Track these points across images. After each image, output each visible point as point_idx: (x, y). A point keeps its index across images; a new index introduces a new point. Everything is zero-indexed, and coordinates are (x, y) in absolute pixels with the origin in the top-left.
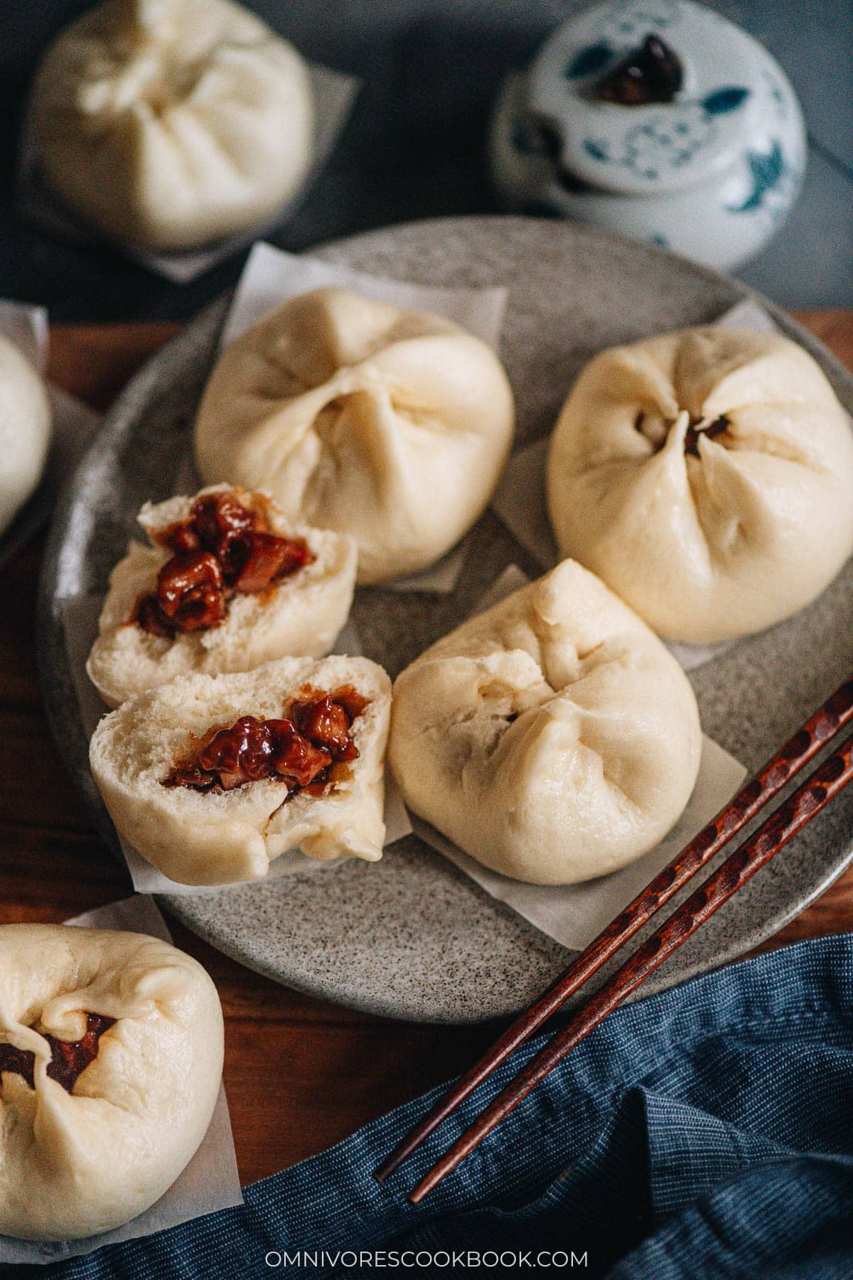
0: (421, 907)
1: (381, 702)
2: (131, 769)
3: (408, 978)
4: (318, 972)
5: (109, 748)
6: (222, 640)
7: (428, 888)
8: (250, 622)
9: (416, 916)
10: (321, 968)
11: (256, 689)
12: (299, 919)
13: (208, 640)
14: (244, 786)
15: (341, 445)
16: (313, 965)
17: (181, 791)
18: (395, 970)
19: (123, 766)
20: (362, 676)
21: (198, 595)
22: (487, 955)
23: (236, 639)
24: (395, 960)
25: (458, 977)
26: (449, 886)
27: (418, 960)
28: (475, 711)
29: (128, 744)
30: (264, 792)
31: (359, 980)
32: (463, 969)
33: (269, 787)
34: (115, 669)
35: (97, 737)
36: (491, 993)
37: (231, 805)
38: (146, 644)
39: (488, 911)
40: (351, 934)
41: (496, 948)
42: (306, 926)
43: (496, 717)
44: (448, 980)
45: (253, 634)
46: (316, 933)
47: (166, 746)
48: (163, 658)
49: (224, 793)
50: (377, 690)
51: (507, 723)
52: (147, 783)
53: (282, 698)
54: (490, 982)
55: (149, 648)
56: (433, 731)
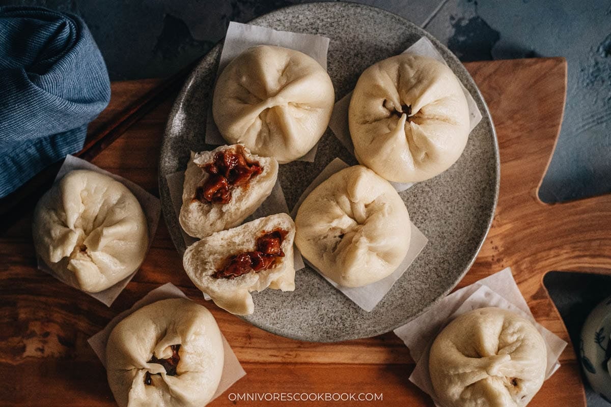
0: (308, 291)
1: (291, 232)
2: (200, 271)
3: (306, 323)
4: (274, 324)
5: (190, 260)
6: (230, 208)
7: (311, 283)
8: (240, 199)
9: (307, 295)
10: (275, 322)
11: (244, 232)
12: (265, 299)
13: (225, 209)
14: (243, 275)
15: (270, 123)
16: (272, 321)
17: (219, 281)
18: (301, 319)
19: (196, 269)
20: (284, 223)
21: (219, 195)
22: (334, 311)
23: (235, 207)
24: (301, 315)
25: (325, 321)
26: (319, 281)
27: (309, 314)
28: (328, 235)
29: (197, 259)
30: (251, 278)
31: (289, 326)
32: (326, 317)
33: (252, 276)
34: (190, 223)
35: (186, 256)
36: (337, 329)
37: (239, 284)
38: (201, 207)
39: (334, 291)
40: (285, 304)
41: (337, 307)
42: (268, 302)
43: (335, 237)
44: (321, 323)
45: (241, 205)
46: (272, 305)
47: (212, 263)
48: (208, 215)
49: (235, 278)
50: (290, 226)
51: (340, 239)
52: (206, 278)
53: (255, 237)
54: (336, 323)
55: (202, 209)
56: (312, 241)
